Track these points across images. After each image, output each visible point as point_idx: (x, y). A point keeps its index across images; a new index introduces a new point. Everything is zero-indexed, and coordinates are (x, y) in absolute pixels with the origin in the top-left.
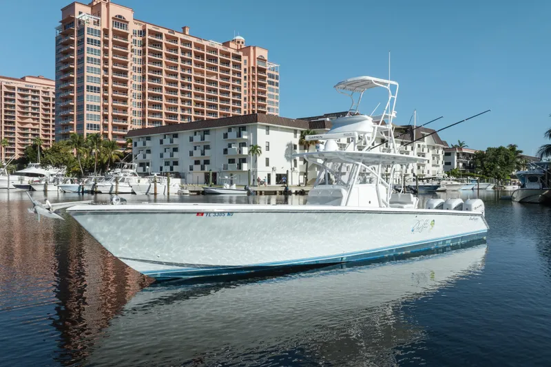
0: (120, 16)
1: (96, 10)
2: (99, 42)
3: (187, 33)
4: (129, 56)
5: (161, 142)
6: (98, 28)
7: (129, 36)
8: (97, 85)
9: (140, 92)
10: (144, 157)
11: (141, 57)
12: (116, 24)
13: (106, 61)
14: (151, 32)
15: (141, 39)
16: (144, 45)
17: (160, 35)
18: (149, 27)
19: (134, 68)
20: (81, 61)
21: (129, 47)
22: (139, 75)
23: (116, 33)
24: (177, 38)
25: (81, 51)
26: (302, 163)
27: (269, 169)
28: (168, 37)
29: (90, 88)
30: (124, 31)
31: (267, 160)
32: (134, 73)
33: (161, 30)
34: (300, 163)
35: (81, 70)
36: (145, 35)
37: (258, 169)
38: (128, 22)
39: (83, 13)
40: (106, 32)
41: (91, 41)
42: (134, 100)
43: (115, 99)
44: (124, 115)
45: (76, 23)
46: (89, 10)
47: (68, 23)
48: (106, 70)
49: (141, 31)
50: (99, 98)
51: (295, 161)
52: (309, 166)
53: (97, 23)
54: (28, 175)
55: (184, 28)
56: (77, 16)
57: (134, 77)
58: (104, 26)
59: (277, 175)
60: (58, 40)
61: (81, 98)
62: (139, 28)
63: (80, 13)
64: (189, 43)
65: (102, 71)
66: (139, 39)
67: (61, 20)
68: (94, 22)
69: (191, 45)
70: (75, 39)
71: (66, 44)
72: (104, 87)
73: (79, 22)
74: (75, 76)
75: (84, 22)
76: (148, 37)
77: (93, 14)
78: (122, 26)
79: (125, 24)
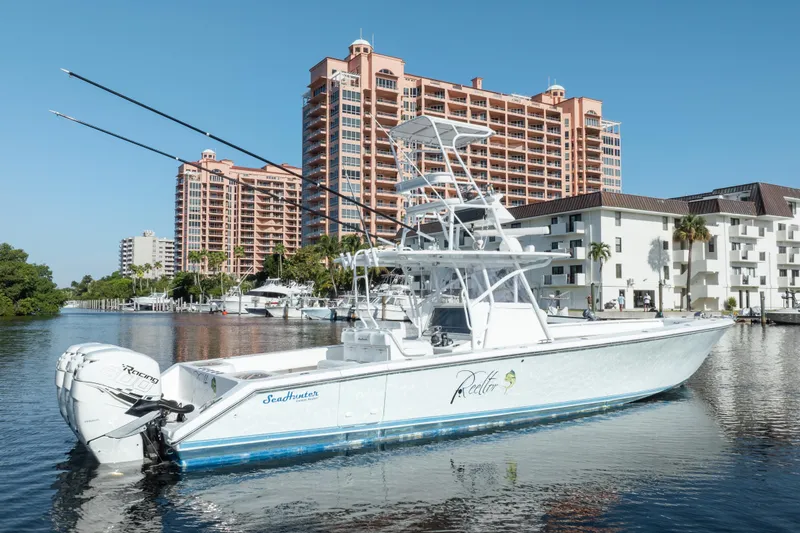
0: (386, 71)
1: (354, 65)
2: (358, 109)
3: (479, 87)
6: (357, 90)
7: (399, 98)
8: (355, 169)
12: (380, 82)
13: (367, 135)
14: (429, 90)
15: (414, 100)
16: (419, 108)
17: (440, 92)
18: (425, 82)
20: (335, 137)
21: (399, 113)
22: (412, 151)
23: (381, 95)
24: (466, 95)
25: (335, 124)
26: (678, 271)
27: (622, 283)
28: (452, 95)
29: (346, 174)
30: (392, 90)
31: (619, 267)
32: (405, 150)
33: (443, 86)
34: (674, 272)
35: (335, 150)
36: (419, 94)
37: (604, 283)
38: (396, 78)
39: (337, 72)
40: (368, 94)
41: (347, 108)
43: (380, 187)
44: (392, 208)
45: (329, 87)
46: (345, 66)
47: (319, 88)
48: (368, 147)
49: (414, 89)
50: (359, 186)
51: (666, 268)
52: (691, 277)
53: (356, 83)
54: (266, 294)
55: (474, 81)
56: (330, 76)
58: (365, 86)
59: (635, 292)
60: (305, 111)
61: (334, 187)
62: (412, 85)
63: (334, 71)
64: (483, 101)
65: (363, 149)
66: (412, 100)
67: (309, 83)
68: (352, 82)
69: (485, 103)
70: (327, 107)
71: (315, 116)
72: (365, 171)
73: (333, 84)
74: (327, 157)
75: (338, 83)
76: (424, 96)
77: (350, 71)
78: (389, 84)
79: (393, 80)
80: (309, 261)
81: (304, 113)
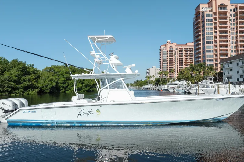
0: (222, 4)
1: (210, 4)
2: (212, 19)
4: (228, 23)
5: (238, 64)
6: (211, 13)
7: (228, 13)
8: (212, 40)
9: (234, 40)
10: (229, 74)
11: (235, 22)
12: (220, 9)
14: (241, 8)
15: (235, 13)
16: (237, 15)
18: (239, 5)
19: (231, 29)
20: (203, 30)
21: (228, 18)
22: (234, 31)
23: (220, 13)
25: (203, 26)
29: (208, 42)
30: (225, 11)
32: (231, 31)
35: (204, 35)
36: (237, 10)
38: (227, 6)
39: (204, 8)
40: (215, 14)
41: (207, 20)
42: (232, 45)
43: (221, 46)
44: (226, 53)
45: (201, 14)
46: (207, 5)
47: (198, 14)
48: (216, 32)
49: (235, 9)
50: (213, 46)
53: (211, 11)
56: (201, 10)
57: (232, 33)
58: (214, 11)
60: (194, 23)
61: (204, 48)
62: (234, 7)
63: (202, 8)
65: (214, 33)
66: (234, 13)
67: (195, 13)
68: (209, 10)
70: (201, 21)
71: (197, 24)
72: (215, 41)
73: (202, 12)
74: (201, 38)
75: (204, 12)
76: (239, 10)
77: (209, 7)
78: (224, 9)
79: (225, 7)
80: (185, 73)
81: (194, 24)
